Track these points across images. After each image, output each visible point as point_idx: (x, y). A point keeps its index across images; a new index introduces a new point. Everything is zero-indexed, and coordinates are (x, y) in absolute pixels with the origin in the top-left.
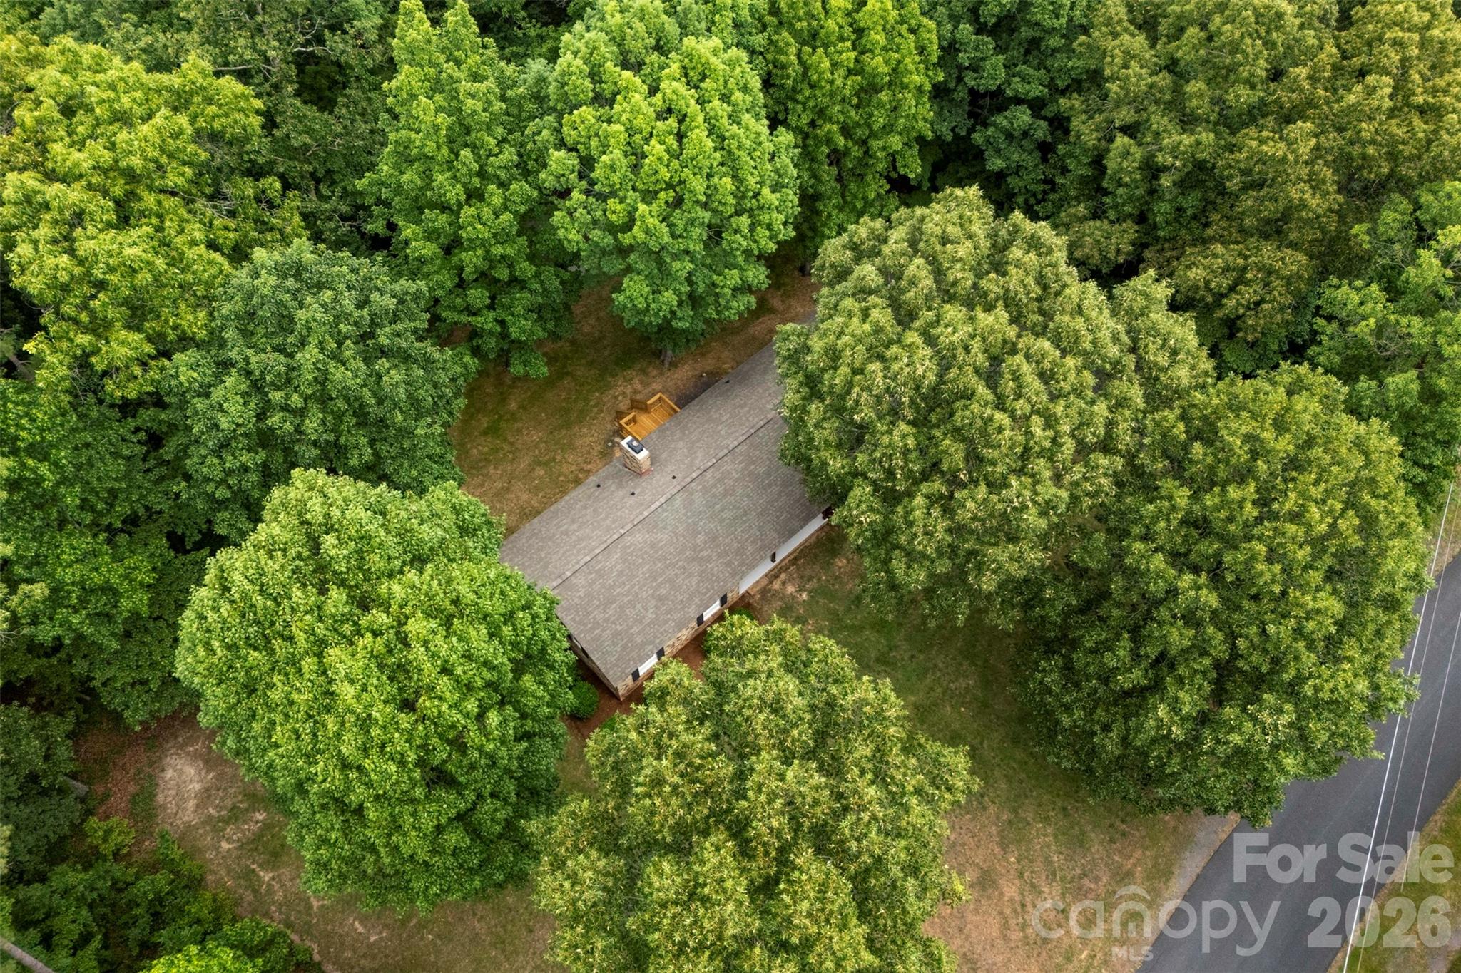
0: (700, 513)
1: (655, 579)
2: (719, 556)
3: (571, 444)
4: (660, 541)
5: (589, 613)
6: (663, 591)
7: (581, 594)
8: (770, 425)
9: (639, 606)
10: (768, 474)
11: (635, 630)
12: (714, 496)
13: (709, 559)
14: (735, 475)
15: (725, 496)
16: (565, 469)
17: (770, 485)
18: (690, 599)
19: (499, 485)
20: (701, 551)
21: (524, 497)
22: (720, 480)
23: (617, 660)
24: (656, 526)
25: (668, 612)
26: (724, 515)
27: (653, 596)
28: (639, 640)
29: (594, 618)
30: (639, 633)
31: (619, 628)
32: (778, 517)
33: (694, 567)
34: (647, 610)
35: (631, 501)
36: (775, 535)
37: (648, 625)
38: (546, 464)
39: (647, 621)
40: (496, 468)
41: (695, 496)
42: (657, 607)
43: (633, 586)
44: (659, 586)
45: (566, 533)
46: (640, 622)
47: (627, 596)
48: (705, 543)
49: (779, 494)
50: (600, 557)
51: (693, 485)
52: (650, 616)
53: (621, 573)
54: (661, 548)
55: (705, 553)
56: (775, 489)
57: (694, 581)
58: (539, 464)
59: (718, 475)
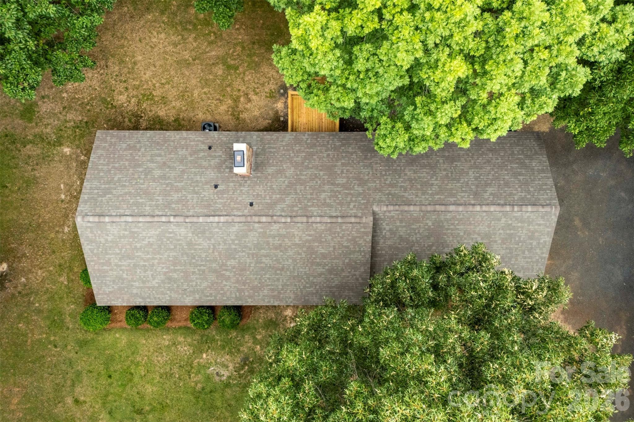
0: (246, 247)
1: (175, 265)
2: (237, 282)
3: (258, 65)
4: (199, 244)
5: (107, 254)
6: (175, 275)
7: (109, 239)
8: (358, 226)
9: (149, 273)
10: (324, 256)
11: (137, 284)
12: (268, 243)
13: (228, 279)
14: (297, 240)
15: (276, 248)
16: (237, 84)
17: (319, 264)
18: (193, 292)
19: (186, 55)
20: (226, 270)
21: (194, 82)
22: (280, 236)
23: (111, 292)
24: (204, 232)
25: (169, 289)
26: (264, 260)
27: (165, 273)
28: (135, 291)
29: (110, 259)
30: (138, 288)
31: (125, 276)
32: (305, 287)
33: (212, 277)
34: (154, 279)
35: (208, 192)
36: (292, 296)
37: (149, 288)
38: (229, 67)
39: (148, 285)
40: (195, 39)
41: (251, 234)
42: (163, 282)
43: (153, 259)
44: (175, 271)
45: (148, 172)
46: (144, 282)
47: (145, 261)
48: (234, 268)
49: (320, 275)
50: (140, 225)
51: (257, 225)
52: (155, 283)
53: (150, 244)
54: (195, 250)
55: (228, 273)
56: (320, 270)
57: (205, 284)
58: (225, 63)
59: (283, 232)
